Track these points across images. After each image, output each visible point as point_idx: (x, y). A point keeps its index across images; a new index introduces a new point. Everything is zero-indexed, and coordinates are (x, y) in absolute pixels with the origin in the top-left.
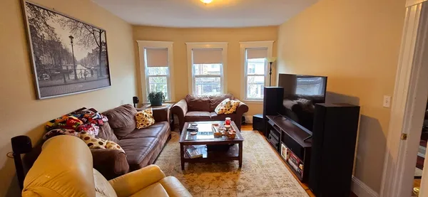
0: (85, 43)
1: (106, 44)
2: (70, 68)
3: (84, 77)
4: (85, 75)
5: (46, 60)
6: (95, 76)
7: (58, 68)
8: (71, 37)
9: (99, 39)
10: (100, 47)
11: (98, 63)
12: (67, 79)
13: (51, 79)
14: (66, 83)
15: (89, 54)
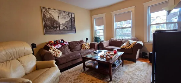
0: (64, 18)
1: (74, 18)
2: (57, 26)
3: (63, 29)
4: (64, 29)
5: (48, 23)
6: (68, 29)
7: (53, 26)
8: (58, 16)
9: (71, 16)
10: (72, 19)
11: (70, 25)
12: (56, 29)
13: (50, 29)
14: (55, 31)
15: (66, 22)
